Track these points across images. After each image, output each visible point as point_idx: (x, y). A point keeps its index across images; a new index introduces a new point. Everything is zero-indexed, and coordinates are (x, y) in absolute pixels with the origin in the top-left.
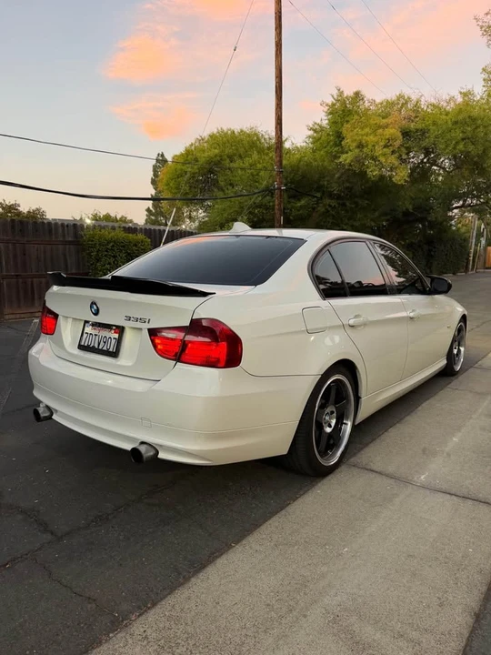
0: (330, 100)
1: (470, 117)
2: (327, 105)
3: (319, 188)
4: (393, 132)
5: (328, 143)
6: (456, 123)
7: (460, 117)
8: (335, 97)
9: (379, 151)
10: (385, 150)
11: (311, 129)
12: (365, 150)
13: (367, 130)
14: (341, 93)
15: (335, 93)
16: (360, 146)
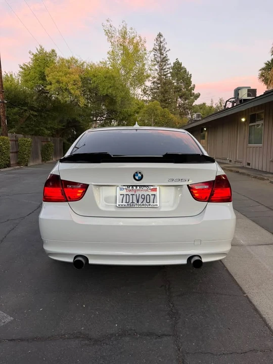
0: (35, 52)
1: (112, 75)
2: (33, 54)
3: (25, 104)
4: (76, 77)
5: (35, 77)
6: (106, 77)
7: (108, 75)
8: (39, 50)
9: (70, 87)
10: (73, 86)
11: (21, 68)
12: (61, 85)
13: (61, 73)
14: (42, 49)
15: (39, 48)
16: (58, 82)
